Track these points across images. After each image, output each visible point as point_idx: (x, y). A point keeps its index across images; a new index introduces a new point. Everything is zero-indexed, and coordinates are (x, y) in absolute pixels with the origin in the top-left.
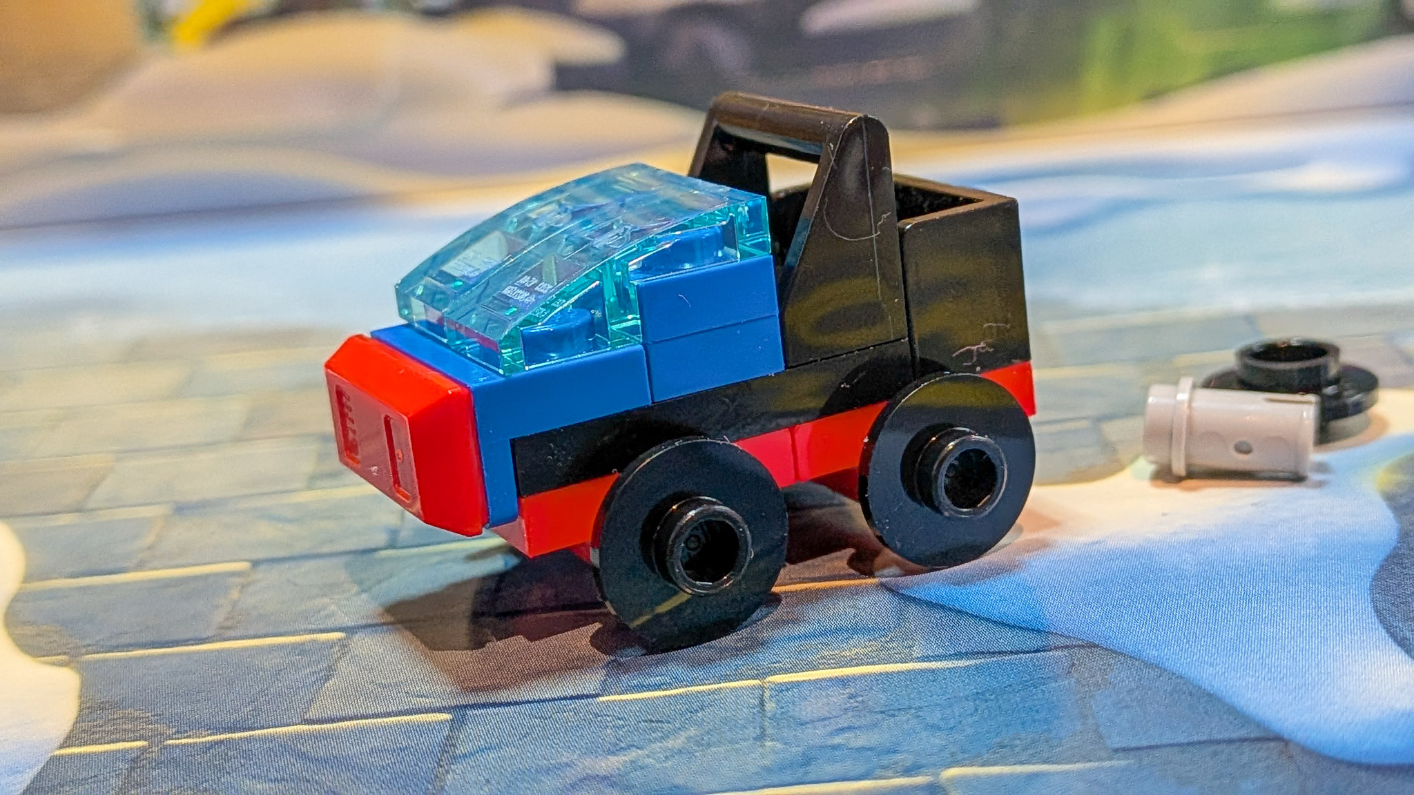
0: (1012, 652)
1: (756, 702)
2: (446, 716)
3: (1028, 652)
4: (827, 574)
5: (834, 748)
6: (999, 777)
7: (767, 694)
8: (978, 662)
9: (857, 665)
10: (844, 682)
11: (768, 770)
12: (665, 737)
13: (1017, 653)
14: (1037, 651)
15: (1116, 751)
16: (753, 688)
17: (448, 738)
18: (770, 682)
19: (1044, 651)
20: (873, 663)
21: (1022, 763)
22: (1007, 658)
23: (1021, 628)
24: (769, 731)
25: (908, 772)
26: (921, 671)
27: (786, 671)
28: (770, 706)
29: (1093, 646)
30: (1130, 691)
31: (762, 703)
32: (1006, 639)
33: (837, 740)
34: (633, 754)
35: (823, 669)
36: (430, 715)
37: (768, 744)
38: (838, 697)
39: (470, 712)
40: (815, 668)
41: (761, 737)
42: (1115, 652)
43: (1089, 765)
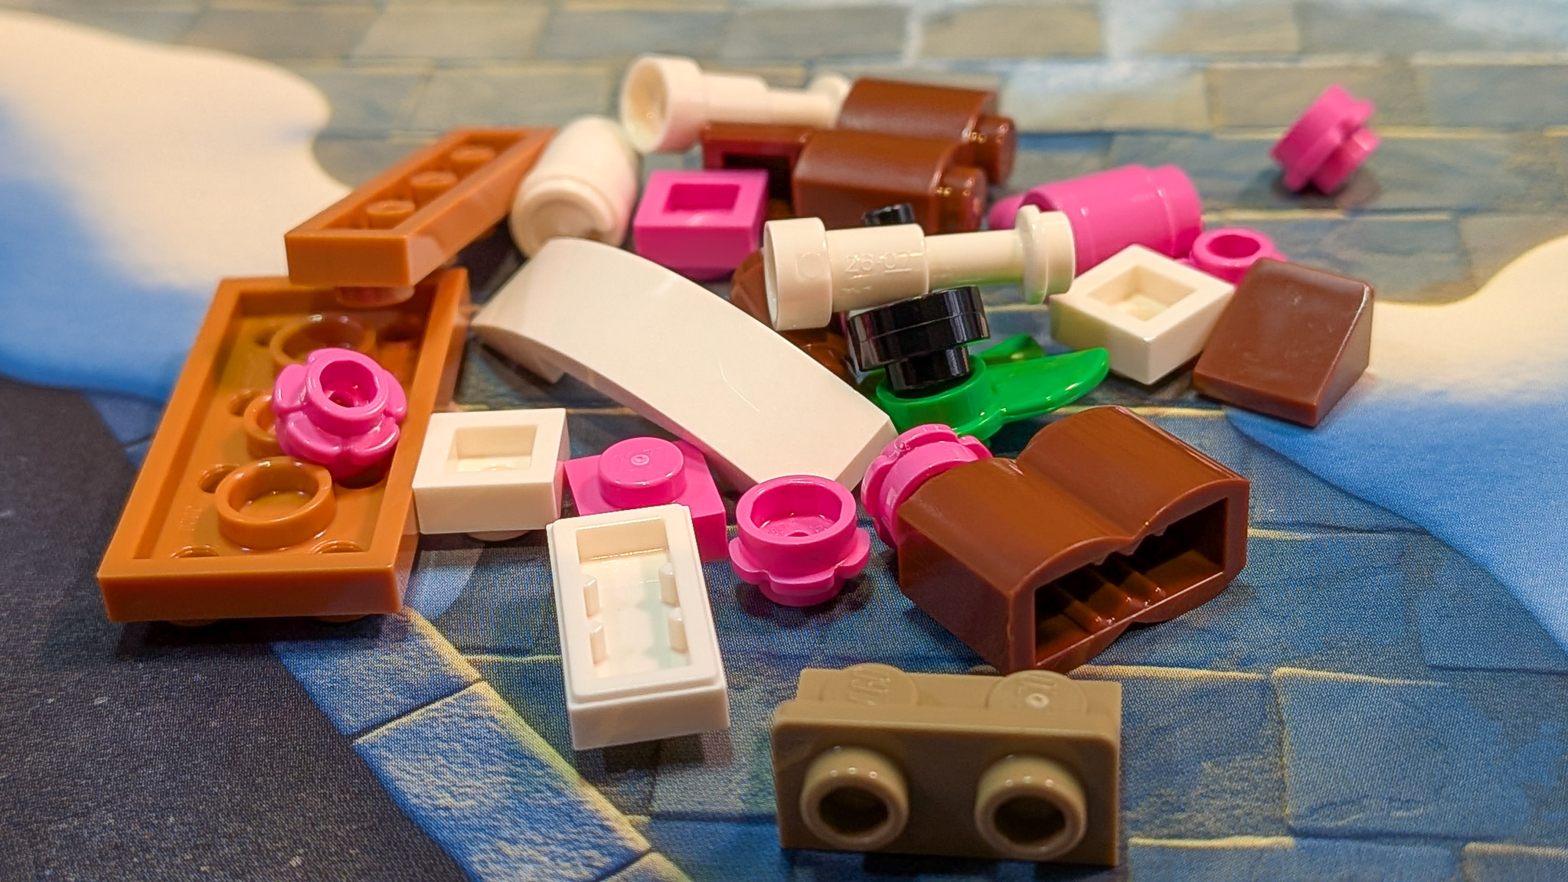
0: (1346, 529)
3: (1362, 531)
6: (1326, 681)
8: (1314, 536)
13: (1351, 530)
14: (1371, 531)
15: (1434, 667)
19: (1378, 532)
21: (1347, 670)
22: (1341, 535)
23: (1357, 498)
29: (1422, 532)
32: (1344, 511)
42: (1443, 543)
43: (1407, 682)
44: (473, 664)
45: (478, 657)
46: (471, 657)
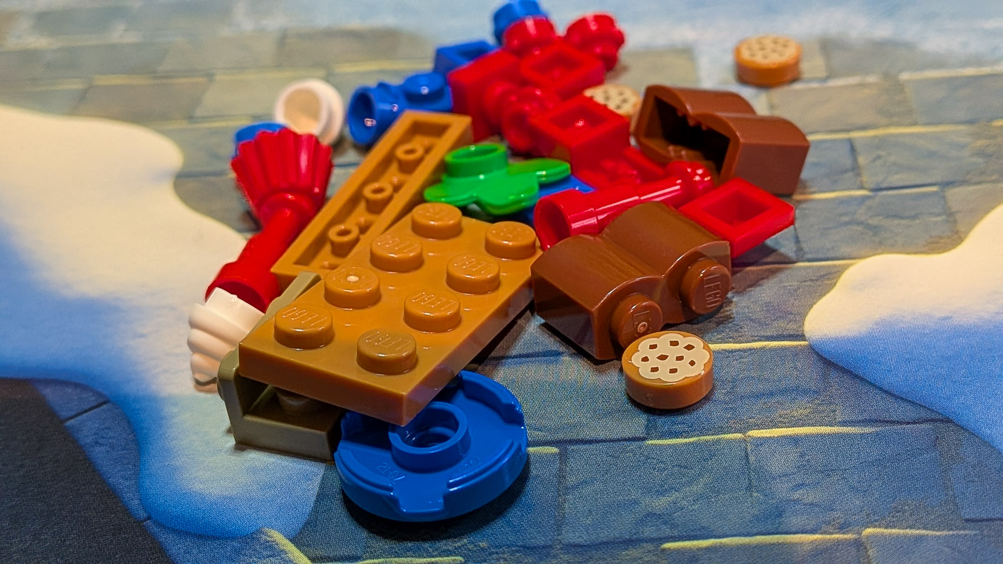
0: (898, 422)
1: (743, 454)
2: (555, 450)
3: (908, 423)
4: (775, 334)
5: (796, 501)
6: (898, 536)
7: (749, 449)
8: (877, 429)
9: (803, 425)
10: (795, 440)
11: (757, 518)
12: (690, 483)
13: (901, 423)
14: (914, 423)
15: (967, 520)
16: (740, 441)
17: (560, 470)
18: (749, 436)
19: (919, 423)
20: (813, 425)
21: (911, 527)
22: (895, 427)
23: (903, 399)
24: (754, 483)
25: (842, 528)
26: (842, 436)
27: (759, 427)
28: (752, 458)
29: (948, 421)
30: (974, 467)
31: (747, 456)
32: (894, 409)
33: (796, 495)
34: (675, 495)
35: (781, 427)
36: (546, 448)
37: (755, 495)
38: (793, 455)
39: (571, 447)
40: (776, 426)
41: (749, 488)
42: (962, 428)
43: (951, 532)
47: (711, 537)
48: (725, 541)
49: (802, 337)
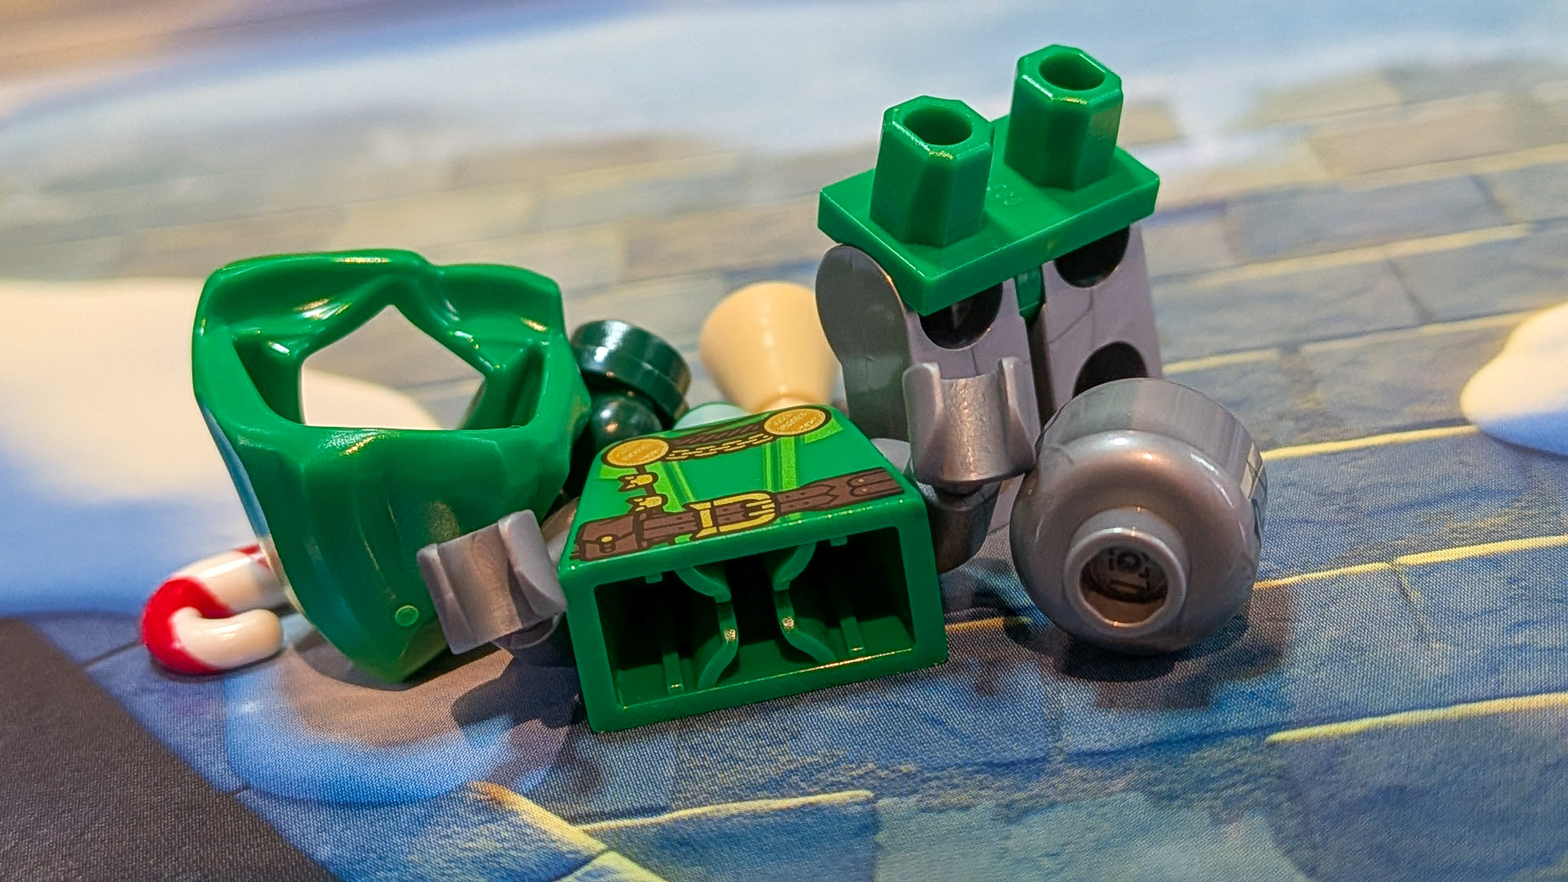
1: (1396, 591)
5: (1520, 648)
7: (1405, 581)
9: (1501, 540)
10: (1494, 562)
11: (1450, 679)
16: (1382, 572)
18: (1400, 565)
20: (1519, 537)
24: (1430, 629)
27: (1415, 550)
28: (1415, 595)
31: (1403, 592)
33: (1519, 639)
35: (1459, 546)
37: (1436, 646)
38: (1495, 582)
40: (1448, 545)
41: (1422, 637)
44: (592, 834)
45: (596, 826)
46: (588, 827)
47: (1365, 716)
48: (1392, 719)
49: (1464, 421)
